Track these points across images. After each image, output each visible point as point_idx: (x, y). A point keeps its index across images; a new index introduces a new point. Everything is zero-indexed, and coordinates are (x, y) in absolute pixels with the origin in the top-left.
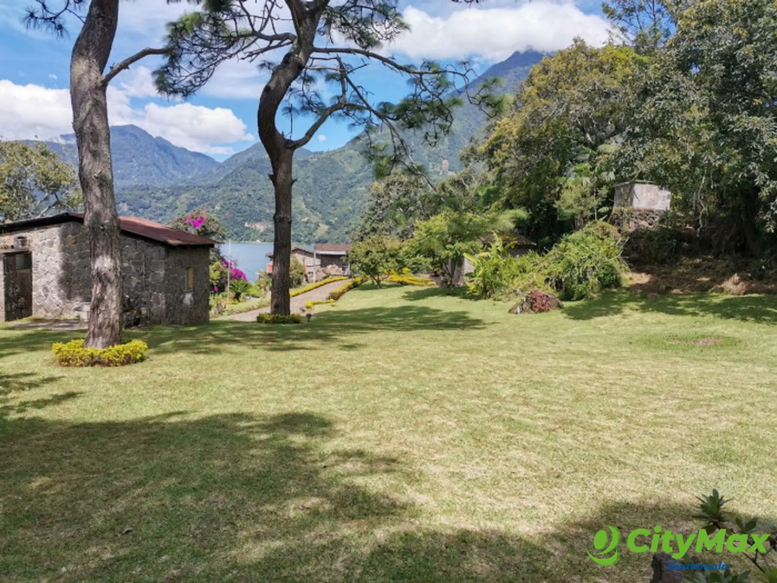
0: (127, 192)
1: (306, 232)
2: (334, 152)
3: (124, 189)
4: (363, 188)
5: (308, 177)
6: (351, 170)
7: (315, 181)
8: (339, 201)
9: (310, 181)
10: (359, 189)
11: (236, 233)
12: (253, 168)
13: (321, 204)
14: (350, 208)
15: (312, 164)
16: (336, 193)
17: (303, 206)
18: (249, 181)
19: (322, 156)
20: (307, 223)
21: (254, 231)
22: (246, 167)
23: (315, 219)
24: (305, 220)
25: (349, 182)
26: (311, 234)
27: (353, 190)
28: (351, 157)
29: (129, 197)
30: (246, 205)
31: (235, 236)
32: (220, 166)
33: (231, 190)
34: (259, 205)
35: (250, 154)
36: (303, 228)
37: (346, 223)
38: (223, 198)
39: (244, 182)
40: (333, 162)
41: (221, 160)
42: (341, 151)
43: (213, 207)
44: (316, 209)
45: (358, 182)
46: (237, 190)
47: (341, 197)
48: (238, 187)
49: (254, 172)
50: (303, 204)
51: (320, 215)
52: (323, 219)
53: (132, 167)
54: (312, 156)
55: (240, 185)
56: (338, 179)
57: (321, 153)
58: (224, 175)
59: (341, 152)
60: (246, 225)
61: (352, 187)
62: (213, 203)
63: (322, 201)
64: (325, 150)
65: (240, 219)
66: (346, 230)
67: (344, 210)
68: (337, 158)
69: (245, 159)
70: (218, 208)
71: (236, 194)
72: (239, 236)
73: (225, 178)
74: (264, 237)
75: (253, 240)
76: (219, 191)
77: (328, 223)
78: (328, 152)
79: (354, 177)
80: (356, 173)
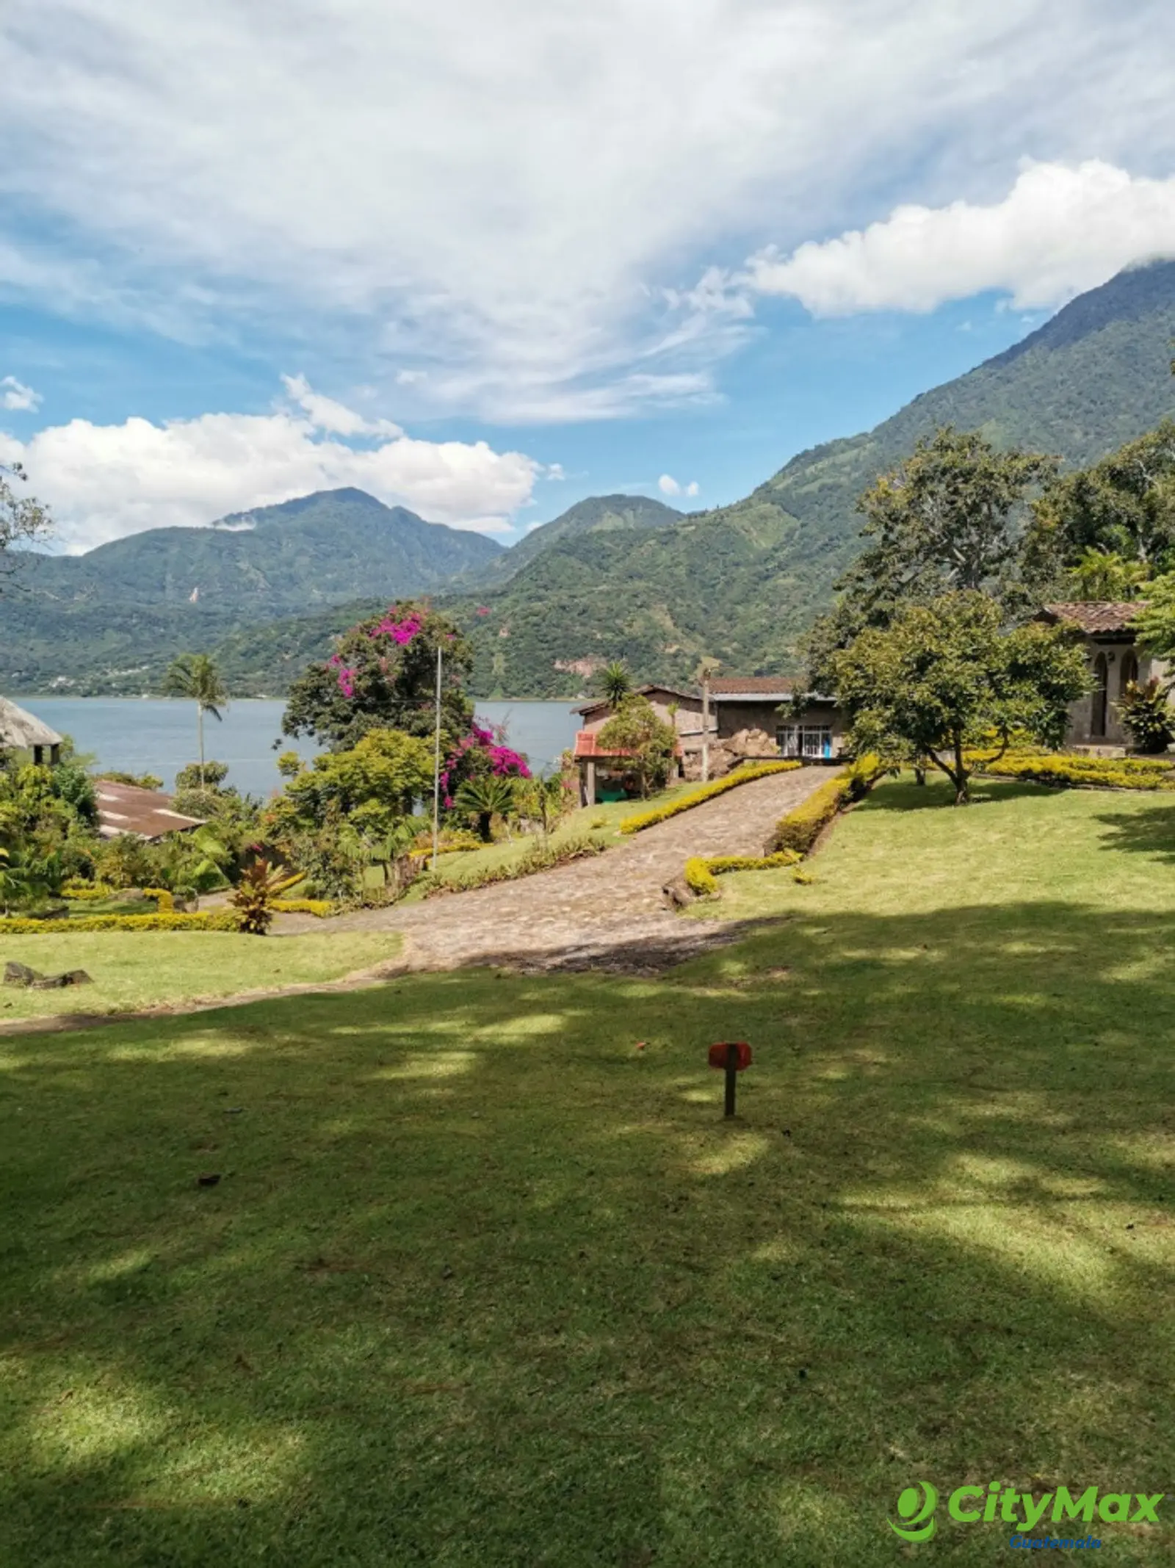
0: (342, 613)
1: (674, 675)
2: (730, 509)
3: (336, 608)
4: (791, 580)
5: (676, 565)
6: (765, 544)
7: (691, 572)
8: (740, 609)
9: (681, 571)
10: (781, 581)
11: (539, 683)
12: (569, 554)
13: (702, 617)
14: (764, 621)
15: (685, 538)
16: (735, 593)
17: (668, 623)
18: (563, 578)
19: (706, 519)
20: (675, 656)
21: (575, 676)
22: (556, 552)
23: (691, 648)
24: (672, 650)
25: (761, 568)
26: (684, 679)
27: (769, 584)
28: (763, 517)
29: (344, 623)
30: (558, 626)
31: (537, 688)
32: (508, 554)
33: (530, 598)
34: (583, 624)
35: (565, 526)
36: (667, 667)
37: (757, 652)
38: (514, 614)
39: (553, 581)
40: (729, 530)
41: (509, 543)
42: (746, 505)
43: (496, 634)
44: (693, 629)
45: (781, 567)
46: (540, 599)
47: (745, 601)
48: (542, 592)
49: (573, 561)
50: (668, 617)
51: (702, 640)
52: (708, 647)
53: (352, 567)
54: (685, 521)
55: (546, 588)
56: (737, 565)
57: (703, 514)
58: (516, 570)
59: (741, 509)
60: (558, 665)
61: (767, 578)
62: (496, 623)
63: (705, 611)
64: (711, 508)
65: (545, 655)
66: (757, 667)
67: (751, 626)
68: (736, 522)
69: (553, 537)
70: (504, 634)
71: (537, 606)
72: (543, 688)
73: (517, 576)
74: (590, 688)
75: (571, 695)
76: (507, 602)
77: (717, 655)
78: (717, 510)
79: (773, 558)
80: (776, 550)
